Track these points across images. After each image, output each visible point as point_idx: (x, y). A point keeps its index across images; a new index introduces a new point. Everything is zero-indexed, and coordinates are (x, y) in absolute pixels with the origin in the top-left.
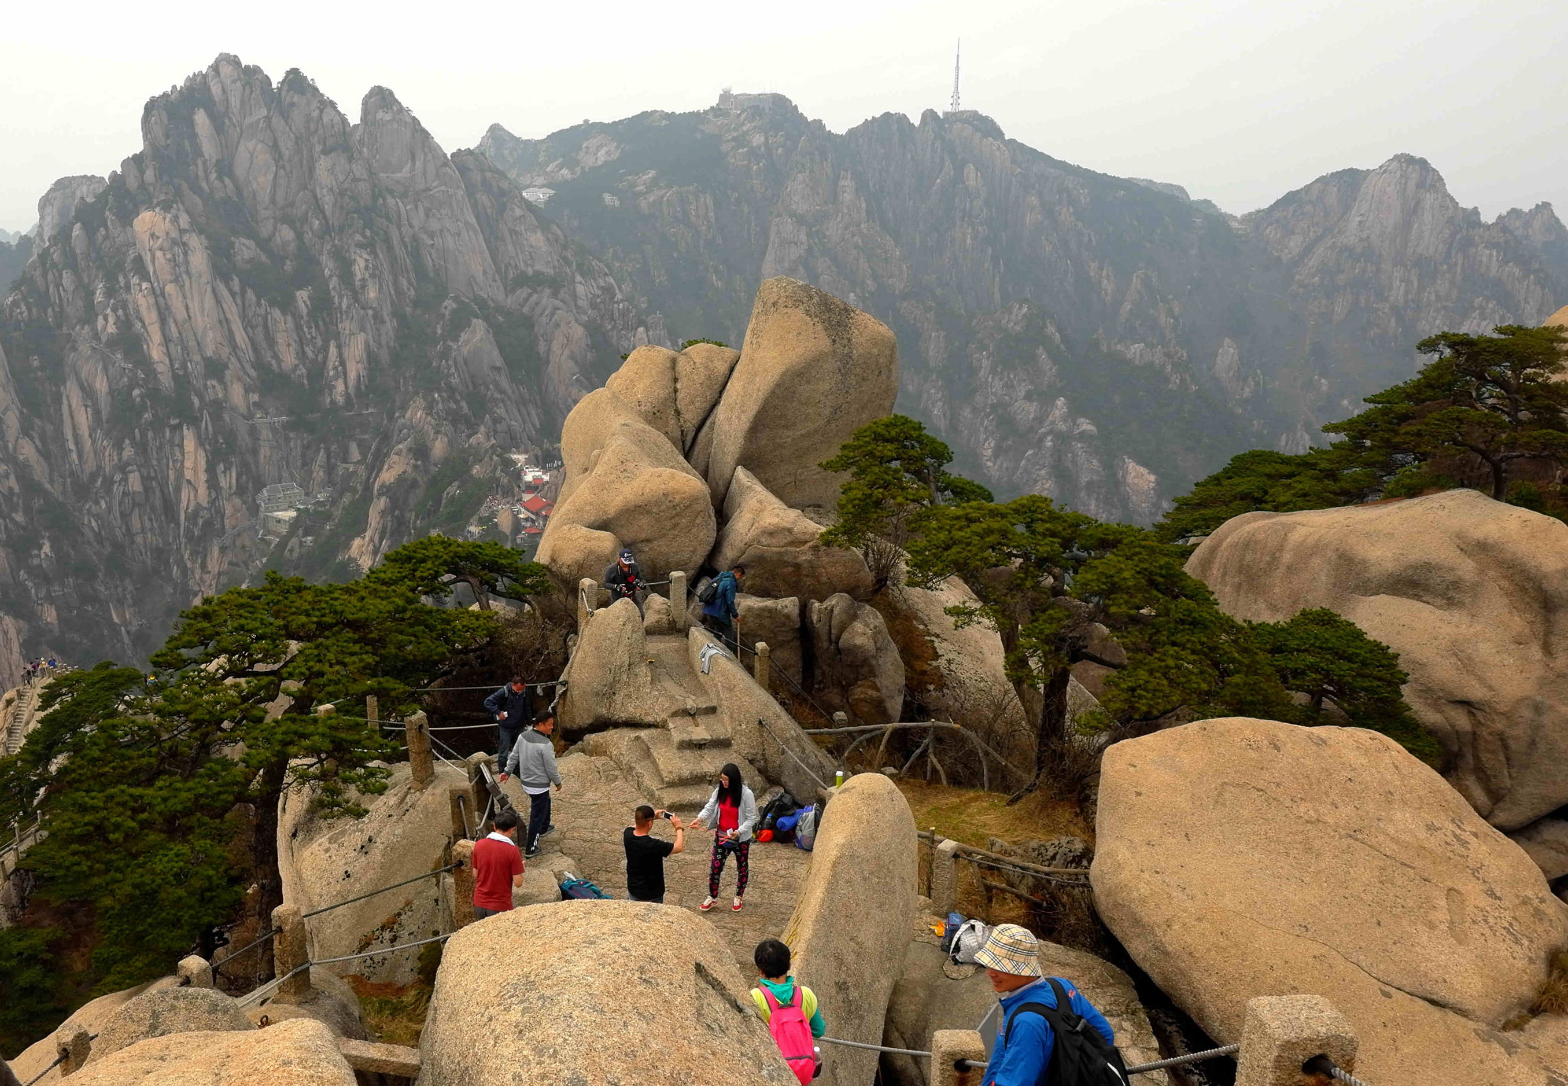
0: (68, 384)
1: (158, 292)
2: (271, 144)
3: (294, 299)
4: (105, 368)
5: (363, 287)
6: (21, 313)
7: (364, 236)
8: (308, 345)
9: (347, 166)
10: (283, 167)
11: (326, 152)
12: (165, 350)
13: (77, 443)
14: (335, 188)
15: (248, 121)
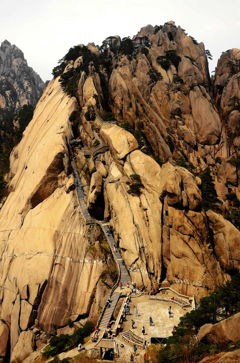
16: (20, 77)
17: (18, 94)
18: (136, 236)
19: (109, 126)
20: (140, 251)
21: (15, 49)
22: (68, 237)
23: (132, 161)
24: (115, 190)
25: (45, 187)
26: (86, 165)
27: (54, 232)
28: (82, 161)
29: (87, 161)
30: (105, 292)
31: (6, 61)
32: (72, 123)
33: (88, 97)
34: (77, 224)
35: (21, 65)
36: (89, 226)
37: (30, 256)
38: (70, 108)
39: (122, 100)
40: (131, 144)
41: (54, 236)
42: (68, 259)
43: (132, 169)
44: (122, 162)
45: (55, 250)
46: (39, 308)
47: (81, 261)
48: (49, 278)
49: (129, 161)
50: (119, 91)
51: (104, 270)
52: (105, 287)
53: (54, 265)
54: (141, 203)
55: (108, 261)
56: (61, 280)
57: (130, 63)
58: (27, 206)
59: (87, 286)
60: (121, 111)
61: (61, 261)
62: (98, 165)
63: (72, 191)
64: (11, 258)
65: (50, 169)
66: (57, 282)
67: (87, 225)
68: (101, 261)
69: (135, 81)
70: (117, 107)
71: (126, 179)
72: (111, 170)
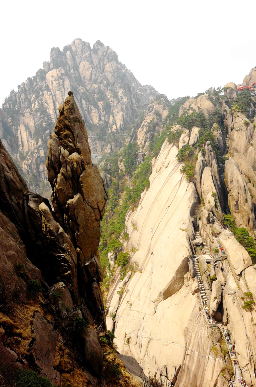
0: (21, 126)
1: (53, 95)
2: (91, 62)
3: (97, 104)
4: (34, 119)
5: (122, 98)
6: (7, 106)
7: (122, 85)
8: (103, 117)
9: (116, 65)
10: (94, 68)
11: (108, 62)
12: (54, 112)
13: (22, 143)
14: (112, 71)
15: (84, 56)
16: (114, 84)
17: (112, 105)
18: (247, 346)
19: (228, 238)
20: (250, 358)
21: (109, 51)
22: (196, 335)
23: (246, 278)
24: (232, 303)
25: (174, 285)
26: (208, 271)
27: (184, 328)
28: (204, 266)
29: (208, 267)
30: (224, 383)
31: (99, 66)
32: (193, 219)
33: (207, 192)
34: (202, 326)
35: (116, 70)
36: (211, 329)
37: (166, 344)
38: (189, 199)
39: (238, 193)
40: (246, 262)
41: (185, 331)
42: (197, 353)
43: (246, 285)
44: (238, 277)
45: (186, 343)
46: (175, 384)
47: (206, 357)
48: (183, 364)
49: (244, 277)
50: (235, 184)
51: (224, 366)
52: (224, 379)
53: (186, 355)
54: (252, 318)
55: (226, 359)
56: (192, 367)
57: (247, 130)
58: (159, 298)
59: (211, 376)
60: (237, 202)
61: (191, 353)
62: (218, 272)
63: (197, 293)
64: (149, 339)
65: (178, 271)
66: (188, 369)
67: (210, 327)
68: (222, 360)
69: (252, 151)
70: (233, 199)
71: (241, 295)
72: (229, 280)
